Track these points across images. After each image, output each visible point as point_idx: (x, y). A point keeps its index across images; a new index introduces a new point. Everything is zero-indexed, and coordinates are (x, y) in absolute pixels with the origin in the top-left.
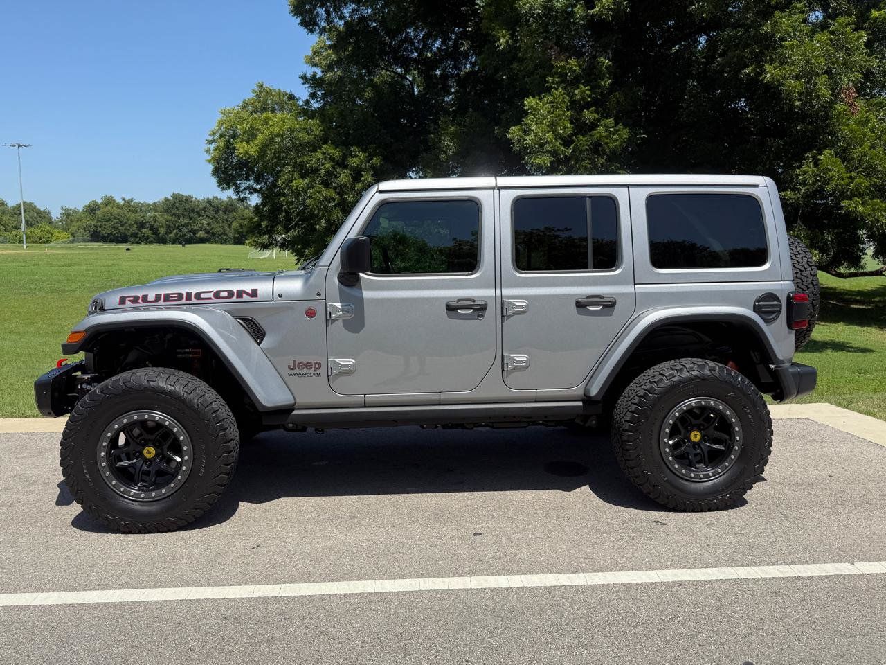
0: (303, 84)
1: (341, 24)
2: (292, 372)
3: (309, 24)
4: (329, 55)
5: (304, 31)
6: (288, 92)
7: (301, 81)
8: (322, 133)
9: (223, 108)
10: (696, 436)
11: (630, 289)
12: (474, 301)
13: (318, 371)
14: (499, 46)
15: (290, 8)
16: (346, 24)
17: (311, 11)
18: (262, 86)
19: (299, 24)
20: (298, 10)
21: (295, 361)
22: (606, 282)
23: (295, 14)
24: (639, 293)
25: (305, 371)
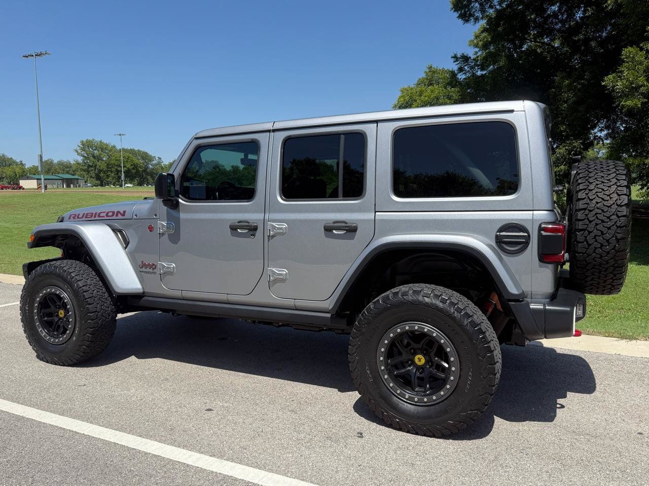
0: (454, 62)
1: (491, 12)
2: (141, 270)
3: (466, 16)
4: (485, 37)
5: (460, 21)
6: (451, 70)
7: (453, 60)
8: (460, 97)
9: (402, 87)
10: (420, 360)
11: (371, 216)
12: (249, 223)
13: (155, 271)
14: (606, 7)
15: (451, 6)
16: (497, 10)
17: (467, 6)
18: (431, 67)
19: (458, 17)
20: (457, 6)
21: (142, 262)
22: (351, 209)
23: (455, 11)
24: (379, 220)
25: (148, 270)
